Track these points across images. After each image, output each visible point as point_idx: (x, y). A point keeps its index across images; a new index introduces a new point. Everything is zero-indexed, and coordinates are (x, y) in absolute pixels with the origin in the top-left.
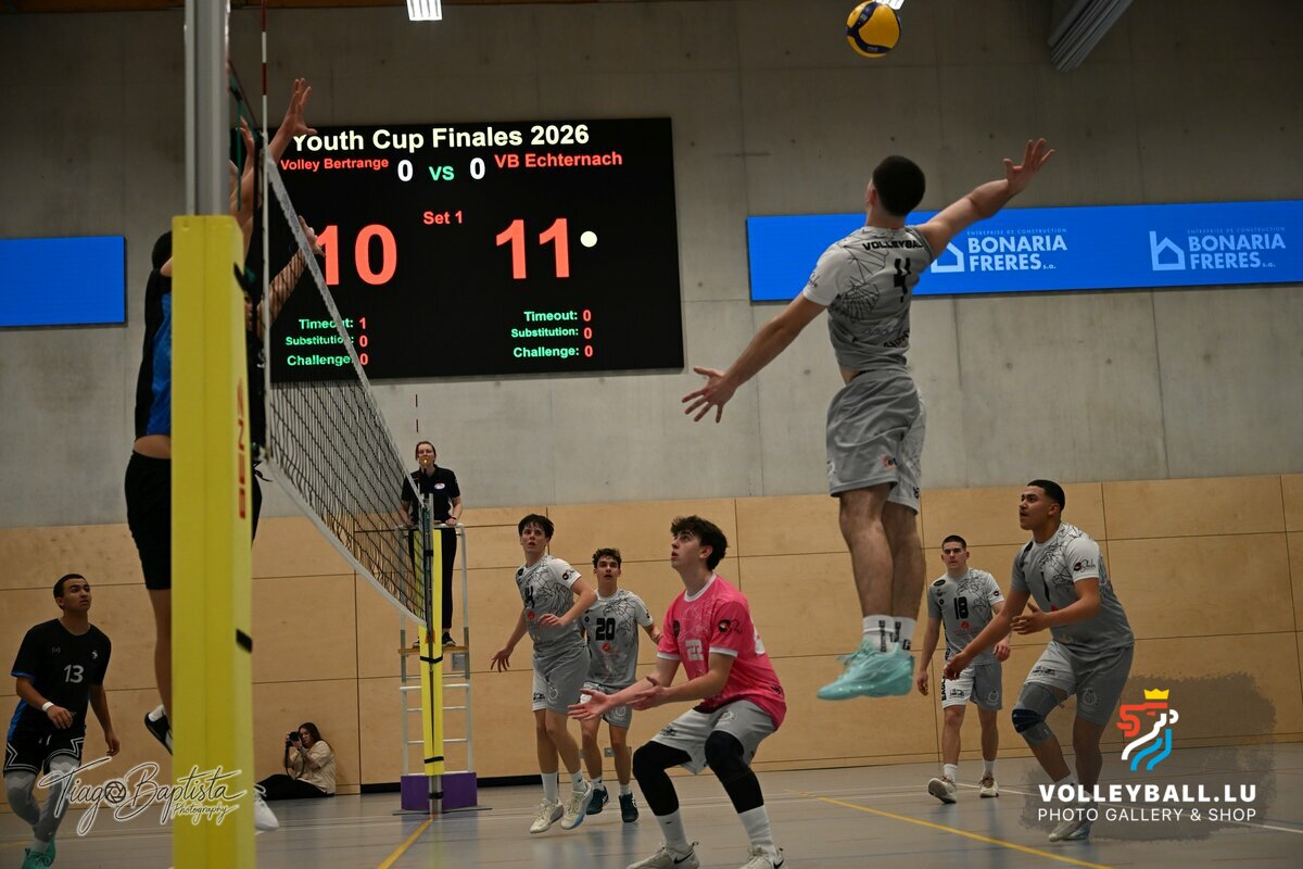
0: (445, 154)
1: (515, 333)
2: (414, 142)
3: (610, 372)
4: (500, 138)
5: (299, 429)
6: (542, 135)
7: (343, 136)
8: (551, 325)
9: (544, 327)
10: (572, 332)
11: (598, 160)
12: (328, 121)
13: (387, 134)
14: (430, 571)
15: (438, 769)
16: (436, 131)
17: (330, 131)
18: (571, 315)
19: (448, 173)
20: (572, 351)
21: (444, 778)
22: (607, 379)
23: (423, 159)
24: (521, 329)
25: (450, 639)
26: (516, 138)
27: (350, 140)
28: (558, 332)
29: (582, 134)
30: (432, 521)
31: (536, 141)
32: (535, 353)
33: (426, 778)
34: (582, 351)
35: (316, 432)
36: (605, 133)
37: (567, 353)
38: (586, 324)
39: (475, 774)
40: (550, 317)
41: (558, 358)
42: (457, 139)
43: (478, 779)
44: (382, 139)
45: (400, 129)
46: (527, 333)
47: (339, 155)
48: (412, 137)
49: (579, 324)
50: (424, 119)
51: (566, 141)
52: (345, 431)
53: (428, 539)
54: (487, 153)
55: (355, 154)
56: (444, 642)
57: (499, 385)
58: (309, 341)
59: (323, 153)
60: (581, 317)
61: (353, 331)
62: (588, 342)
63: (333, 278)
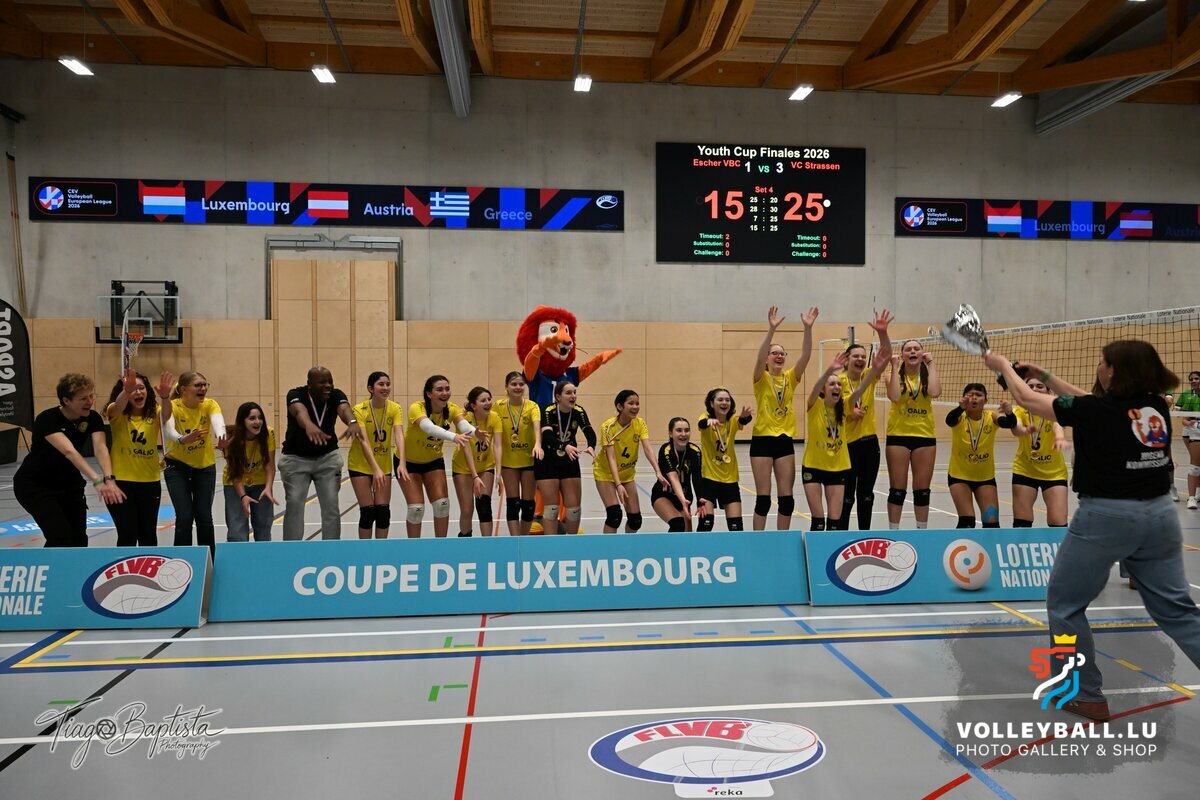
0: (766, 160)
1: (793, 245)
2: (752, 154)
3: (834, 264)
4: (790, 154)
6: (810, 153)
7: (721, 149)
8: (809, 242)
9: (806, 242)
10: (817, 246)
11: (832, 167)
12: (714, 141)
13: (741, 149)
16: (762, 149)
17: (717, 146)
18: (817, 238)
19: (766, 169)
20: (817, 254)
22: (832, 268)
23: (758, 161)
24: (796, 243)
26: (797, 154)
27: (724, 151)
28: (811, 245)
29: (826, 154)
31: (806, 156)
32: (801, 254)
34: (822, 255)
36: (837, 154)
37: (814, 255)
38: (824, 243)
40: (809, 238)
41: (811, 257)
42: (771, 153)
44: (738, 151)
45: (746, 147)
46: (798, 245)
47: (718, 158)
48: (751, 151)
49: (821, 242)
50: (757, 142)
51: (819, 157)
54: (786, 161)
55: (726, 158)
57: (784, 268)
58: (704, 244)
59: (713, 158)
60: (822, 238)
61: (723, 240)
62: (825, 251)
63: (715, 215)
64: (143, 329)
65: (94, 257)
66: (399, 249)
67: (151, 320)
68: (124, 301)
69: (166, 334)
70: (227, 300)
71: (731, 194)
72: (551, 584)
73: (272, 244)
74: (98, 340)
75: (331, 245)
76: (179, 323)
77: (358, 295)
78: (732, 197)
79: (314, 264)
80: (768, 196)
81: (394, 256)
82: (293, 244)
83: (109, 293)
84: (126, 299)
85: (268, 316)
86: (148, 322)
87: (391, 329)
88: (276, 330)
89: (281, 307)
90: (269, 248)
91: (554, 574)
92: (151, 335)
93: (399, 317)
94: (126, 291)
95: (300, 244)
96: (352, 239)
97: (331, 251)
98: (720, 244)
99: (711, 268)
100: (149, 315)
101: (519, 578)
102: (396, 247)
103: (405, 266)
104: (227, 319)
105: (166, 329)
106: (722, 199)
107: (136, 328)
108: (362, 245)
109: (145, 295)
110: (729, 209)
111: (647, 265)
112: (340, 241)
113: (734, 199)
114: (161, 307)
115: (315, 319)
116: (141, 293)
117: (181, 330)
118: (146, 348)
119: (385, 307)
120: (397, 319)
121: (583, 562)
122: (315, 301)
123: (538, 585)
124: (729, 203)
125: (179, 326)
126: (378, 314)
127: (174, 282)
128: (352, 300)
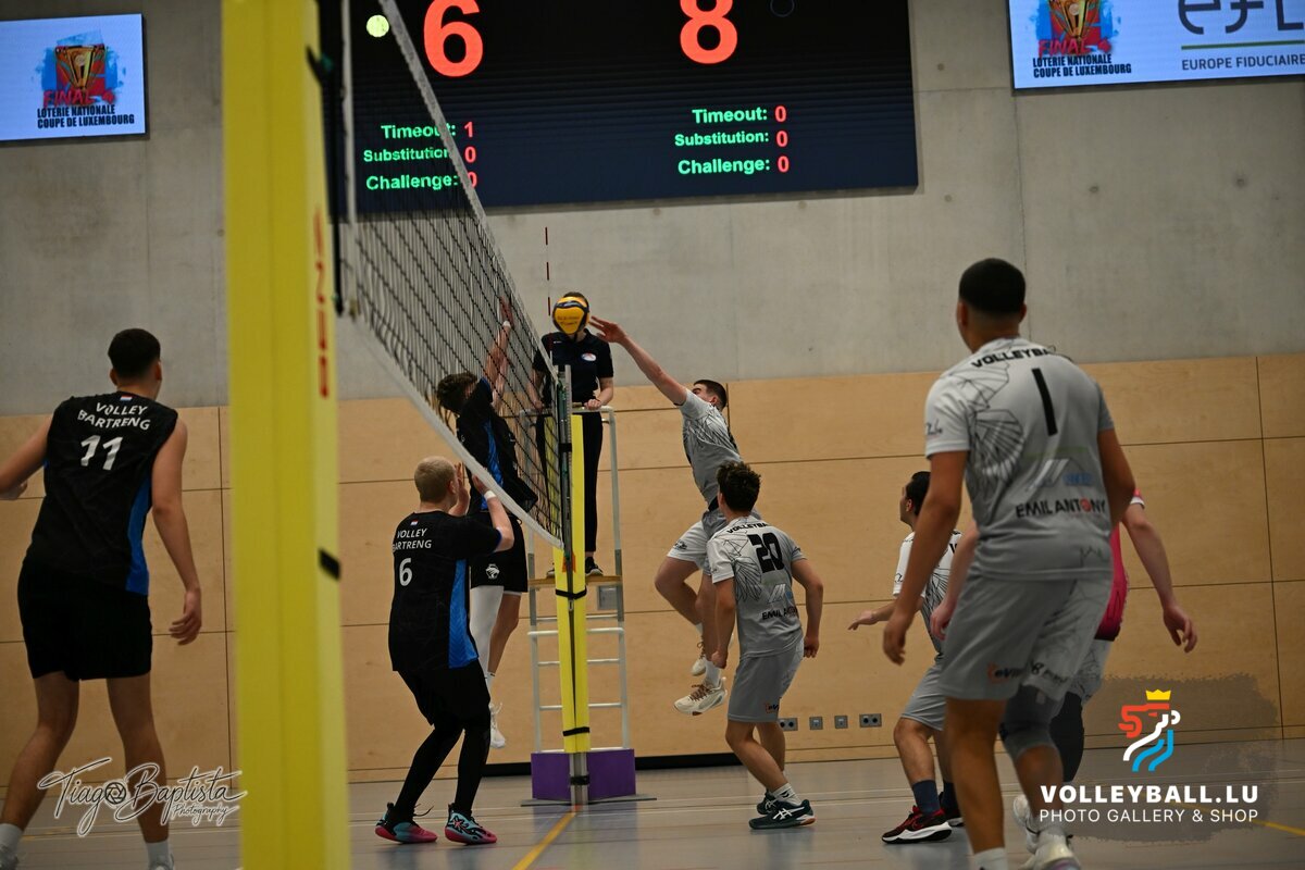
1: (680, 140)
3: (814, 193)
5: (393, 277)
8: (730, 128)
9: (722, 131)
10: (759, 137)
14: (568, 472)
15: (584, 744)
18: (757, 114)
20: (759, 165)
21: (591, 756)
22: (809, 203)
24: (688, 134)
25: (594, 567)
28: (740, 138)
30: (570, 403)
32: (707, 168)
33: (566, 756)
35: (417, 280)
37: (753, 167)
38: (781, 126)
39: (632, 751)
41: (740, 174)
43: (637, 759)
46: (697, 140)
49: (768, 126)
52: (452, 277)
53: (563, 428)
56: (587, 571)
57: (657, 213)
60: (771, 114)
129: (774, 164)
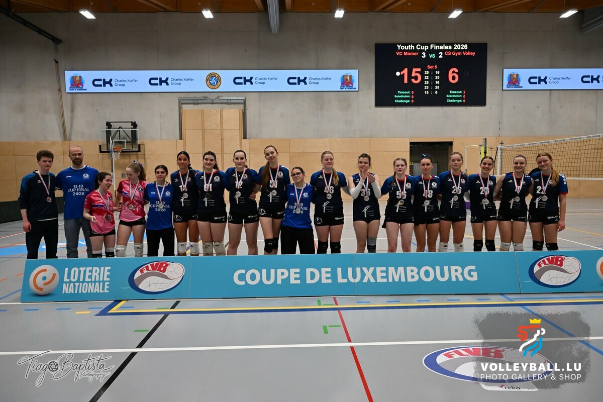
0: (433, 51)
1: (447, 96)
2: (426, 48)
3: (469, 106)
4: (446, 48)
6: (457, 47)
7: (409, 46)
8: (456, 94)
9: (455, 95)
10: (461, 96)
11: (469, 53)
12: (406, 42)
13: (420, 45)
16: (431, 45)
17: (407, 45)
18: (461, 92)
19: (434, 56)
20: (460, 101)
22: (468, 108)
23: (429, 52)
26: (450, 47)
27: (411, 47)
28: (457, 96)
29: (466, 47)
31: (455, 48)
32: (452, 101)
36: (471, 47)
37: (459, 101)
38: (464, 94)
40: (456, 92)
41: (457, 102)
42: (436, 47)
44: (419, 47)
45: (423, 44)
46: (450, 96)
47: (409, 51)
48: (426, 46)
49: (462, 94)
50: (428, 42)
51: (462, 48)
54: (443, 51)
55: (412, 51)
57: (442, 108)
58: (400, 97)
59: (405, 50)
60: (463, 92)
61: (411, 95)
62: (464, 99)
63: (406, 81)
64: (121, 146)
65: (97, 110)
66: (244, 103)
67: (125, 141)
68: (112, 132)
69: (133, 148)
70: (161, 130)
71: (414, 70)
72: (372, 280)
73: (182, 102)
74: (101, 151)
75: (211, 102)
76: (139, 142)
77: (224, 127)
78: (415, 71)
79: (202, 111)
80: (434, 70)
81: (242, 106)
82: (192, 101)
83: (105, 128)
84: (113, 131)
85: (181, 138)
86: (124, 142)
87: (241, 143)
88: (185, 145)
89: (187, 133)
90: (181, 103)
91: (374, 274)
92: (125, 148)
93: (245, 137)
94: (113, 127)
95: (195, 102)
96: (221, 98)
97: (211, 105)
98: (409, 96)
99: (404, 109)
100: (124, 139)
101: (354, 277)
102: (242, 102)
103: (248, 111)
104: (161, 140)
105: (132, 145)
106: (410, 73)
107: (118, 145)
108: (226, 101)
109: (122, 128)
110: (413, 78)
111: (370, 108)
112: (215, 99)
113: (416, 72)
114: (130, 135)
115: (203, 139)
116: (120, 128)
117: (139, 145)
118: (123, 155)
119: (238, 132)
120: (244, 139)
121: (389, 268)
122: (203, 130)
123: (365, 280)
124: (413, 75)
125: (139, 143)
126: (234, 136)
127: (135, 122)
128: (222, 129)
129: (463, 101)
